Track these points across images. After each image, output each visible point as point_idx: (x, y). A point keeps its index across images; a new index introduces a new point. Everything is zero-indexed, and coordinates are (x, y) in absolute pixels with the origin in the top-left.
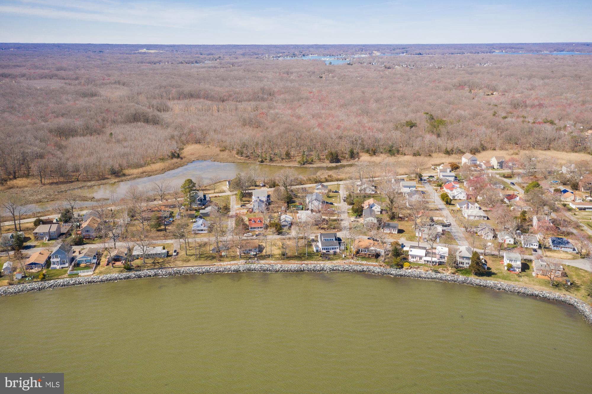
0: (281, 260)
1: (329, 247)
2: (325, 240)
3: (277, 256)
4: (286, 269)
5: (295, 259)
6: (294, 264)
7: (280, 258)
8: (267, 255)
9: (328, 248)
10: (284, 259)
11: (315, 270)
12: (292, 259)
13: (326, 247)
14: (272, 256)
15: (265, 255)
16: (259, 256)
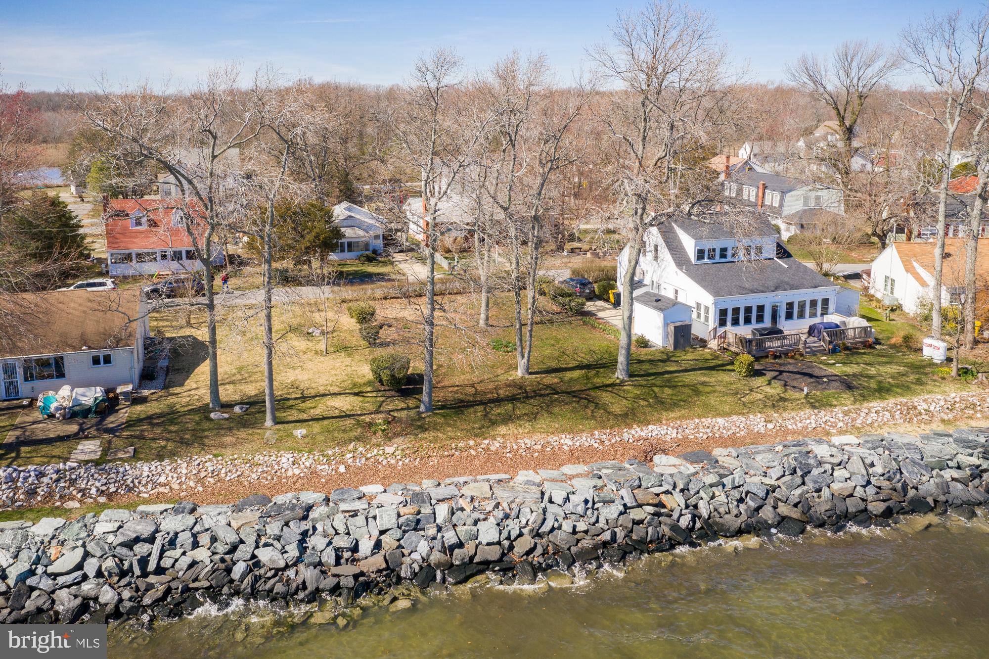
0: (389, 438)
1: (767, 299)
2: (712, 254)
3: (343, 404)
4: (488, 532)
5: (533, 417)
6: (551, 459)
7: (379, 419)
8: (227, 406)
9: (761, 308)
10: (418, 426)
11: (821, 506)
12: (507, 419)
13: (742, 301)
14: (281, 403)
15: (204, 411)
16: (130, 424)
